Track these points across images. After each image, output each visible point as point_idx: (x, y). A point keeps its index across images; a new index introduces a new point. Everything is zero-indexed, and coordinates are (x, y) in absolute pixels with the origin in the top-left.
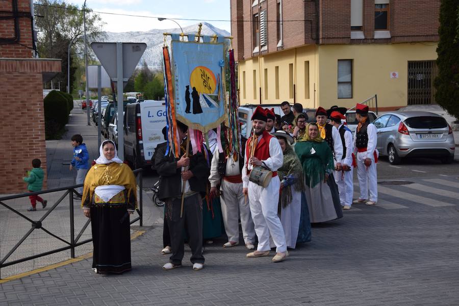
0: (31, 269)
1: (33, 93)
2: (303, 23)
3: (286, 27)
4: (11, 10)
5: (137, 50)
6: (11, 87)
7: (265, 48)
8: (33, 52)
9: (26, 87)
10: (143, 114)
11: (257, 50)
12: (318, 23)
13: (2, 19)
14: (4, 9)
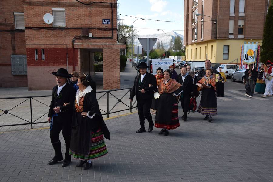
0: (118, 115)
1: (117, 56)
2: (211, 31)
3: (204, 33)
4: (111, 27)
6: (110, 54)
7: (196, 41)
8: (117, 41)
9: (114, 54)
10: (153, 64)
11: (193, 41)
12: (217, 32)
13: (108, 30)
14: (109, 27)
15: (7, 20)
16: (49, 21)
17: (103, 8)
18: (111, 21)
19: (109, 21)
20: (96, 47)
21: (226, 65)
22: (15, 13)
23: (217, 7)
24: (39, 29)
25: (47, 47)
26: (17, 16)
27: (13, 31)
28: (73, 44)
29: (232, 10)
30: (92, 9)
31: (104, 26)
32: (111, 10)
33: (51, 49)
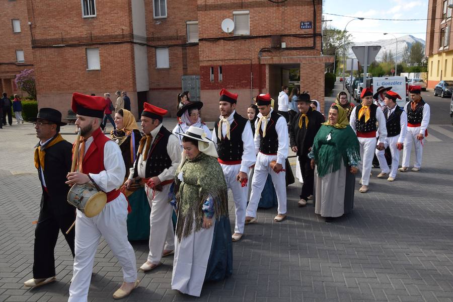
1: (320, 73)
4: (313, 33)
5: (376, 50)
6: (310, 71)
7: (447, 47)
8: (321, 53)
9: (316, 70)
10: (374, 84)
11: (441, 48)
13: (308, 37)
14: (310, 33)
15: (179, 32)
16: (228, 29)
17: (302, 6)
18: (313, 25)
19: (310, 24)
20: (291, 62)
22: (188, 23)
24: (216, 40)
25: (226, 64)
26: (191, 26)
27: (185, 45)
28: (259, 59)
30: (286, 8)
31: (302, 32)
32: (313, 9)
33: (230, 66)
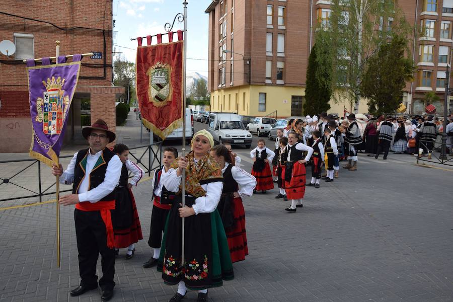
1: (111, 103)
2: (243, 74)
3: (235, 76)
4: (103, 64)
6: (101, 100)
7: (225, 85)
8: (112, 83)
11: (220, 86)
12: (250, 74)
13: (99, 67)
14: (100, 63)
17: (92, 36)
18: (103, 55)
19: (101, 55)
20: (81, 91)
21: (261, 118)
23: (250, 43)
25: (6, 90)
29: (269, 48)
30: (75, 37)
31: (92, 62)
32: (103, 40)
33: (11, 92)
